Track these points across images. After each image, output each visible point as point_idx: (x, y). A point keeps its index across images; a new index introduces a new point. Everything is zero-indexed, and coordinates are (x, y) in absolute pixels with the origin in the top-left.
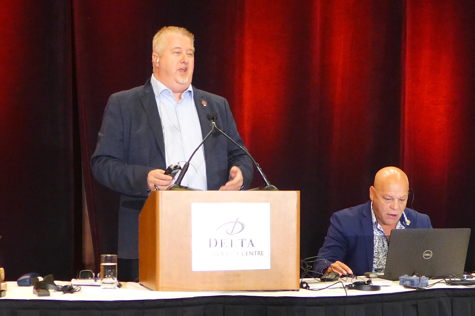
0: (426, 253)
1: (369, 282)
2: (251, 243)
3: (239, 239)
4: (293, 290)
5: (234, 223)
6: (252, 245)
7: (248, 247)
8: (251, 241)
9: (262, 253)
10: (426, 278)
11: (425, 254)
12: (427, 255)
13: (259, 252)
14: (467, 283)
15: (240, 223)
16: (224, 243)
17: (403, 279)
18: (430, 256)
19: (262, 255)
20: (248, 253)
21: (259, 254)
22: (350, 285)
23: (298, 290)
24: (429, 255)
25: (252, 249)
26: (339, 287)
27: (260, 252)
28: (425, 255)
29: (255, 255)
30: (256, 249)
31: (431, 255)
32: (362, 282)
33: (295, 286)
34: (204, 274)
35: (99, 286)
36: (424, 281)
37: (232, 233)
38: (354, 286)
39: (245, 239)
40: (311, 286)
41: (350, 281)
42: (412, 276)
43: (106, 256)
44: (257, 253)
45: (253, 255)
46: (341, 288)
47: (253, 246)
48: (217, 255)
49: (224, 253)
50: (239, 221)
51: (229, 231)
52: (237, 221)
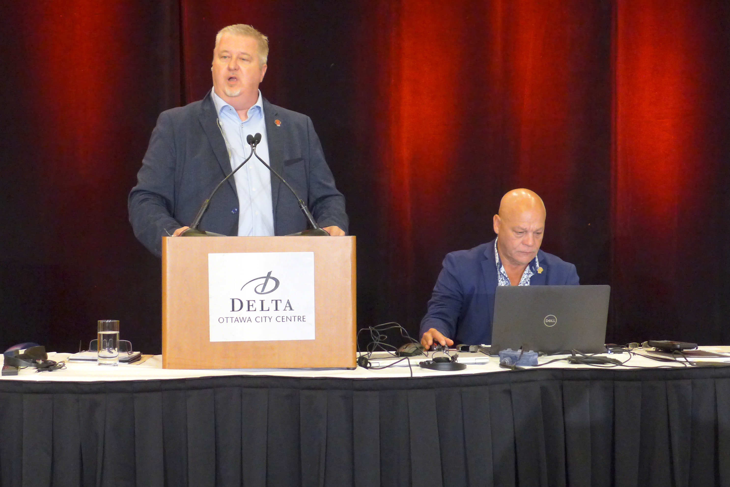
0: (548, 318)
1: (454, 358)
2: (288, 305)
3: (272, 300)
4: (348, 369)
5: (265, 279)
6: (290, 306)
7: (285, 310)
8: (288, 302)
9: (303, 319)
10: (534, 353)
11: (546, 320)
12: (550, 321)
13: (299, 318)
14: (591, 360)
15: (274, 279)
16: (252, 305)
17: (504, 354)
18: (554, 323)
19: (303, 321)
20: (285, 318)
21: (299, 320)
22: (427, 361)
23: (354, 369)
24: (552, 322)
25: (288, 313)
26: (415, 364)
27: (301, 317)
28: (546, 322)
29: (295, 321)
30: (296, 312)
31: (555, 321)
32: (444, 358)
33: (351, 363)
34: (225, 345)
35: (96, 360)
36: (532, 357)
37: (262, 292)
38: (432, 363)
39: (281, 300)
40: (374, 363)
41: (430, 357)
42: (517, 351)
43: (103, 322)
44: (296, 318)
45: (291, 321)
46: (418, 366)
47: (291, 309)
48: (243, 321)
49: (253, 319)
50: (271, 276)
51: (259, 290)
52: (269, 276)
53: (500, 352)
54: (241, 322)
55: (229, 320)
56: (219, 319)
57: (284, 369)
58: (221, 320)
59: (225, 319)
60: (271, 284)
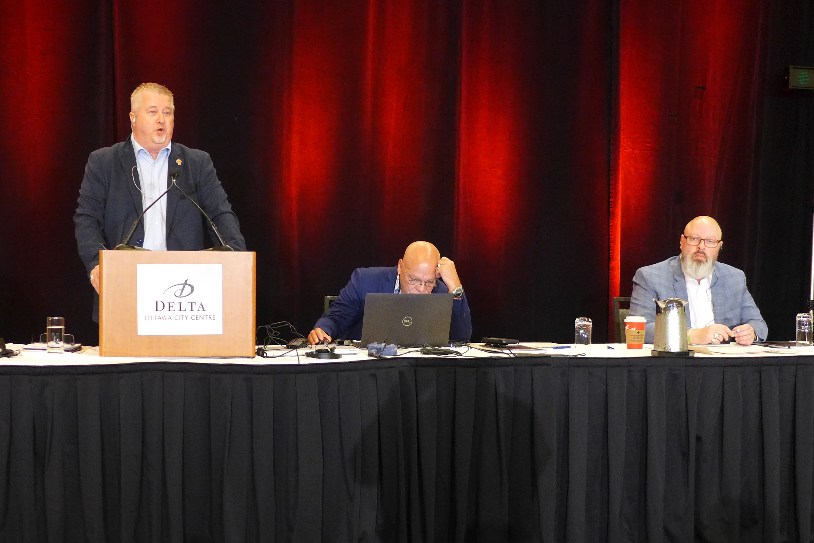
0: (405, 320)
1: (332, 349)
2: (201, 307)
3: (188, 303)
4: (249, 357)
5: (183, 285)
6: (203, 308)
7: (198, 310)
8: (201, 304)
9: (213, 317)
10: (394, 346)
13: (210, 317)
14: (440, 351)
15: (190, 285)
16: (172, 306)
17: (371, 346)
18: (410, 323)
19: (213, 319)
20: (198, 317)
21: (210, 318)
22: (311, 352)
23: (253, 357)
24: (408, 322)
25: (201, 313)
26: (302, 354)
27: (211, 316)
28: (404, 322)
29: (206, 319)
30: (207, 312)
31: (411, 321)
32: (325, 349)
33: (251, 353)
34: (150, 337)
35: (45, 350)
36: (392, 349)
37: (180, 296)
38: (315, 354)
39: (195, 303)
40: (269, 353)
41: (313, 349)
42: (381, 344)
43: (52, 319)
44: (208, 317)
45: (203, 319)
46: (304, 355)
47: (204, 310)
48: (165, 319)
49: (173, 317)
50: (188, 283)
51: (178, 294)
52: (186, 283)
53: (368, 345)
54: (163, 319)
55: (154, 318)
56: (145, 318)
57: (197, 358)
58: (147, 318)
59: (150, 317)
60: (188, 289)
